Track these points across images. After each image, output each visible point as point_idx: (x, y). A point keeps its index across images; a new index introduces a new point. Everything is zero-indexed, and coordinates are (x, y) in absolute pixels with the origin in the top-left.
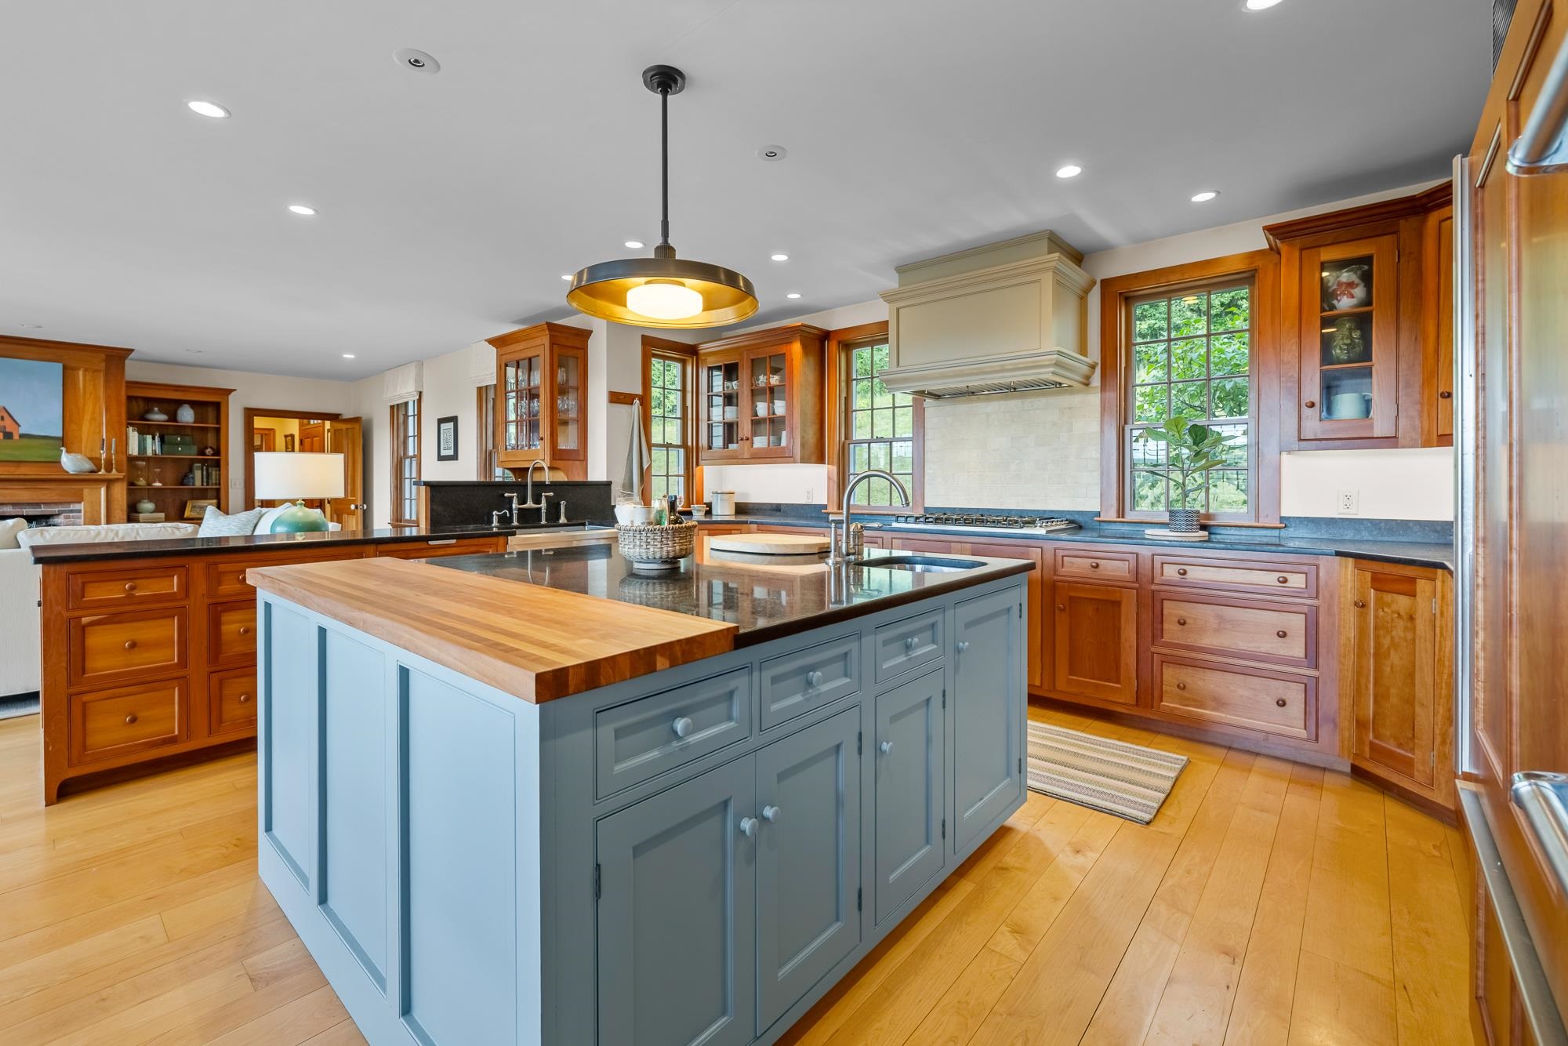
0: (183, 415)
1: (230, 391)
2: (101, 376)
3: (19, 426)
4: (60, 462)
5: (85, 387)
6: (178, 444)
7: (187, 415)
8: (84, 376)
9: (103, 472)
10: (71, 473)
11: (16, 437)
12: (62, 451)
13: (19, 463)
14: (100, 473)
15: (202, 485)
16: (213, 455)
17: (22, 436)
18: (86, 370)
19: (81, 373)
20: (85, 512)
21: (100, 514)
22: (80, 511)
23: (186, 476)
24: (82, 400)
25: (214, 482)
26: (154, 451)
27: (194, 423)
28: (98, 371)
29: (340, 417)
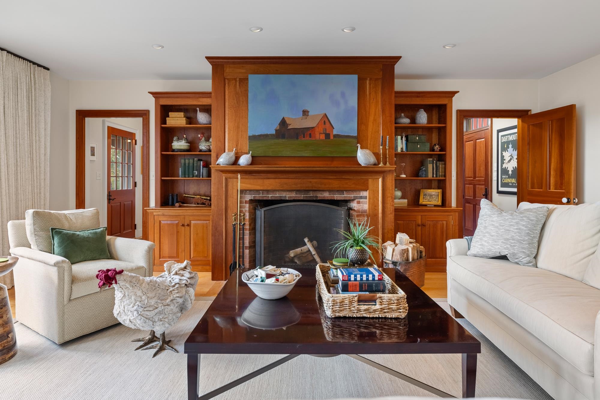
0: (420, 117)
1: (454, 93)
2: (380, 83)
3: (334, 128)
4: (356, 157)
5: (370, 94)
6: (417, 143)
7: (422, 118)
8: (370, 84)
9: (381, 165)
10: (363, 165)
11: (332, 137)
12: (357, 147)
13: (333, 159)
14: (380, 165)
15: (433, 177)
16: (440, 151)
17: (335, 136)
18: (370, 79)
19: (368, 82)
20: (369, 199)
21: (378, 201)
22: (366, 198)
23: (420, 169)
24: (368, 105)
25: (440, 174)
26: (402, 149)
27: (427, 124)
28: (377, 79)
29: (529, 113)
